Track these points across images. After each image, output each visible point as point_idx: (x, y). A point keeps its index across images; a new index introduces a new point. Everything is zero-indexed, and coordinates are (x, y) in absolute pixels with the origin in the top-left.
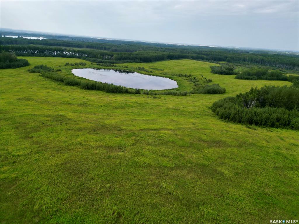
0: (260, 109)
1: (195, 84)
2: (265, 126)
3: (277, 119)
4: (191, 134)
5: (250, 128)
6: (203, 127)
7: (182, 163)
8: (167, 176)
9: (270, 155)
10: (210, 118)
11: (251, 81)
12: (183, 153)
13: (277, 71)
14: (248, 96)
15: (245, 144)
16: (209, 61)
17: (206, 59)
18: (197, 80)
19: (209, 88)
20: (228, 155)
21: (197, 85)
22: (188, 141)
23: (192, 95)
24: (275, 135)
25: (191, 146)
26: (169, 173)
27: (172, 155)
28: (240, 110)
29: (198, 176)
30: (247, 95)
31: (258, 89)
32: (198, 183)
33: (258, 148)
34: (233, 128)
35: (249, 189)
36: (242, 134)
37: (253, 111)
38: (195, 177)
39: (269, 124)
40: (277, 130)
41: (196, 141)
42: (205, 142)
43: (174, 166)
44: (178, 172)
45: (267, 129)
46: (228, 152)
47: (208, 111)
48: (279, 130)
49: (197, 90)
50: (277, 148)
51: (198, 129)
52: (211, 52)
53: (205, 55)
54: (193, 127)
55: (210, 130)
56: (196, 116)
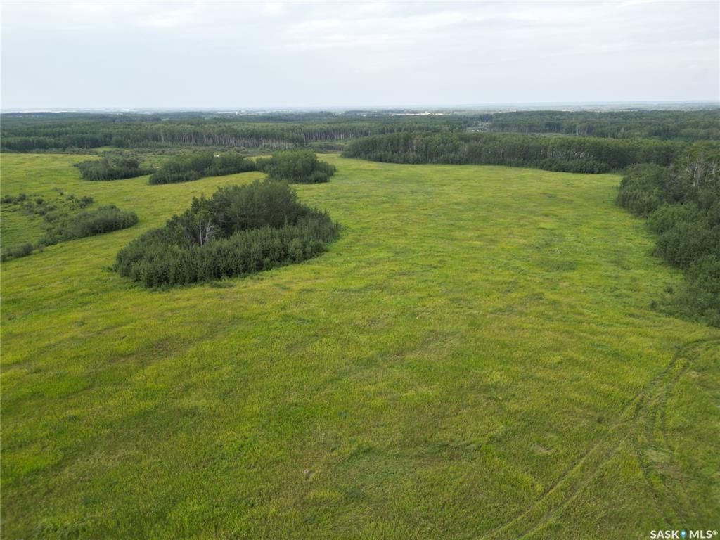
0: (225, 240)
1: (47, 217)
2: (246, 273)
3: (263, 252)
4: (84, 352)
5: (219, 286)
6: (109, 321)
9: (273, 326)
10: (121, 294)
11: (187, 183)
12: (76, 412)
13: (231, 154)
14: (192, 219)
15: (220, 324)
18: (48, 206)
19: (90, 220)
20: (194, 363)
21: (54, 219)
22: (82, 373)
23: (49, 248)
24: (270, 283)
25: (93, 382)
28: (186, 254)
29: (138, 447)
30: (189, 218)
31: (207, 199)
32: (143, 463)
33: (250, 322)
34: (184, 299)
35: (258, 414)
36: (209, 305)
37: (215, 249)
38: (132, 452)
39: (252, 266)
40: (269, 273)
41: (104, 363)
42: (128, 356)
45: (252, 278)
46: (190, 357)
47: (111, 278)
48: (273, 271)
49: (60, 233)
50: (282, 309)
51: (99, 333)
54: (82, 333)
55: (132, 322)
56: (80, 300)
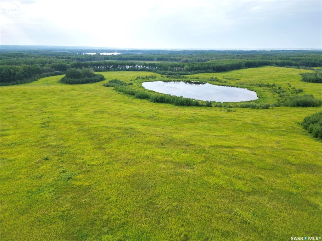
1: (280, 95)
4: (274, 155)
6: (290, 146)
7: (262, 188)
8: (243, 201)
10: (300, 136)
12: (263, 177)
16: (299, 67)
17: (296, 65)
18: (283, 90)
19: (298, 100)
21: (283, 96)
22: (270, 163)
23: (276, 108)
25: (273, 168)
26: (245, 198)
27: (249, 177)
29: (282, 206)
32: (282, 214)
38: (279, 206)
41: (281, 163)
42: (293, 165)
43: (251, 190)
44: (257, 198)
47: (298, 127)
49: (283, 102)
51: (284, 149)
52: (302, 56)
53: (293, 60)
54: (276, 147)
55: (300, 150)
56: (280, 133)
